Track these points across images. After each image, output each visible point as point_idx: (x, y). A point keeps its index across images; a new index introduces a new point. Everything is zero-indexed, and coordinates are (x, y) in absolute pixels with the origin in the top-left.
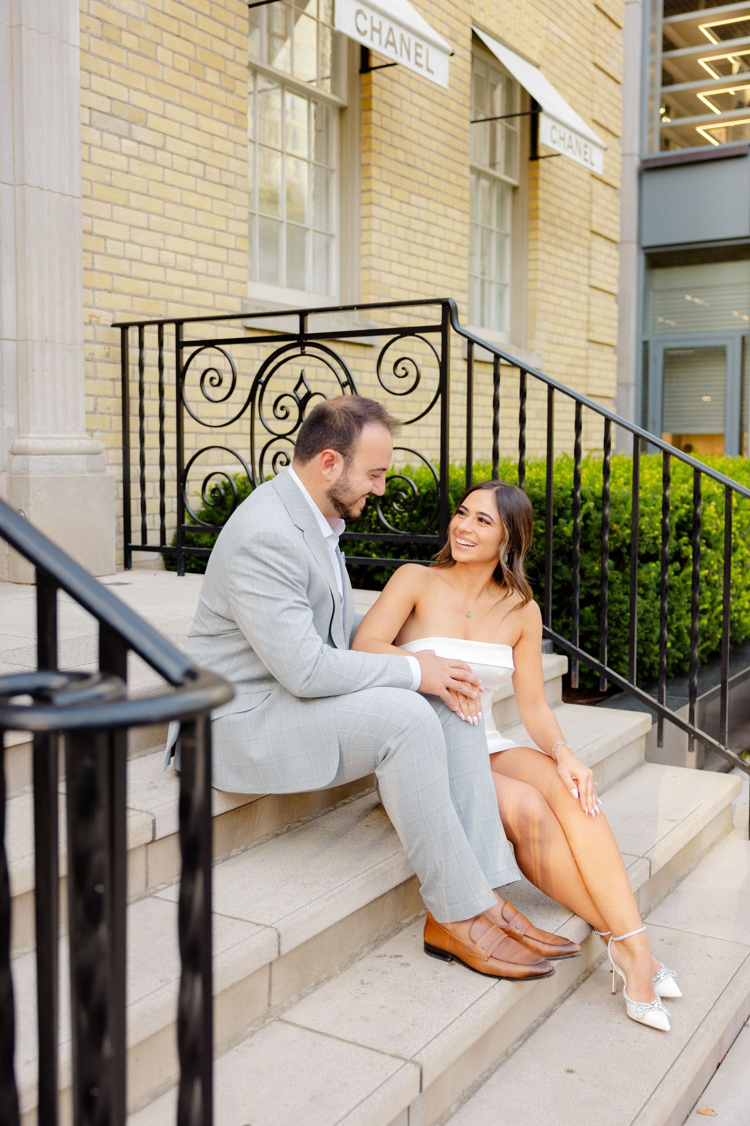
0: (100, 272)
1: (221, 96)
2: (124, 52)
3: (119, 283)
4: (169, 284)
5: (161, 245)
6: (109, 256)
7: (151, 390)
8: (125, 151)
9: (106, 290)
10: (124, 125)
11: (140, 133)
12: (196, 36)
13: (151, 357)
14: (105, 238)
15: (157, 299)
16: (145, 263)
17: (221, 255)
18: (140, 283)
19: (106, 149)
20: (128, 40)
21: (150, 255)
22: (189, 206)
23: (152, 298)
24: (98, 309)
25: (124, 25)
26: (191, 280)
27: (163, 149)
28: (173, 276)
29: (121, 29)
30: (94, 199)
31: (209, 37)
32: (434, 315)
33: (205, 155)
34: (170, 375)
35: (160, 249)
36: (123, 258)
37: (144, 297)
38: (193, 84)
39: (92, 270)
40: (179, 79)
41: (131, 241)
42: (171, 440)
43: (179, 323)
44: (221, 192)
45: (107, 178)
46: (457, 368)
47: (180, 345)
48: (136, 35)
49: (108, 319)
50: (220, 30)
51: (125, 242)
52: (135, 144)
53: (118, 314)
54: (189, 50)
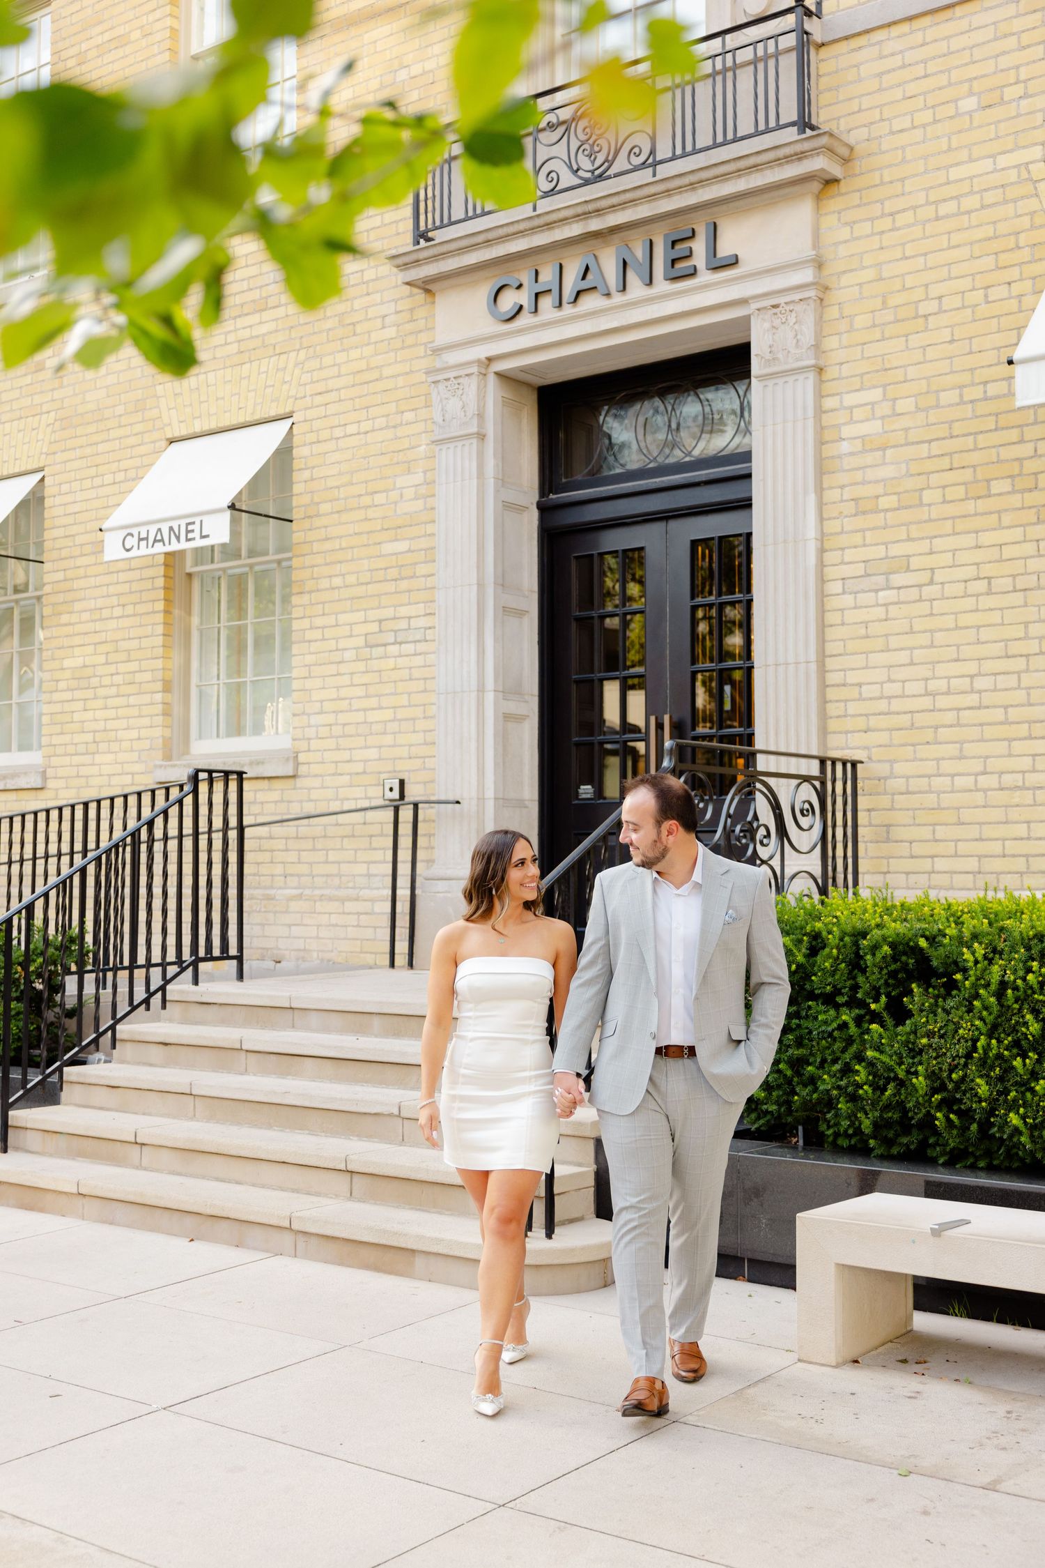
0: (853, 716)
1: (1016, 500)
2: (882, 514)
3: (873, 722)
4: (940, 710)
5: (929, 674)
6: (864, 700)
8: (881, 602)
9: (859, 731)
10: (881, 580)
11: (898, 580)
12: (975, 457)
14: (860, 685)
15: (922, 728)
16: (908, 696)
17: (1020, 664)
18: (900, 716)
19: (861, 607)
20: (884, 502)
21: (912, 688)
22: (967, 628)
23: (917, 728)
24: (852, 749)
25: (881, 491)
26: (973, 699)
27: (931, 582)
28: (942, 702)
29: (877, 497)
30: (847, 654)
31: (994, 450)
33: (987, 570)
35: (927, 679)
36: (881, 698)
37: (906, 729)
38: (970, 506)
39: (845, 716)
40: (950, 510)
41: (890, 681)
44: (1018, 598)
45: (863, 632)
48: (895, 494)
50: (1014, 435)
51: (882, 683)
52: (895, 591)
53: (873, 750)
54: (967, 475)
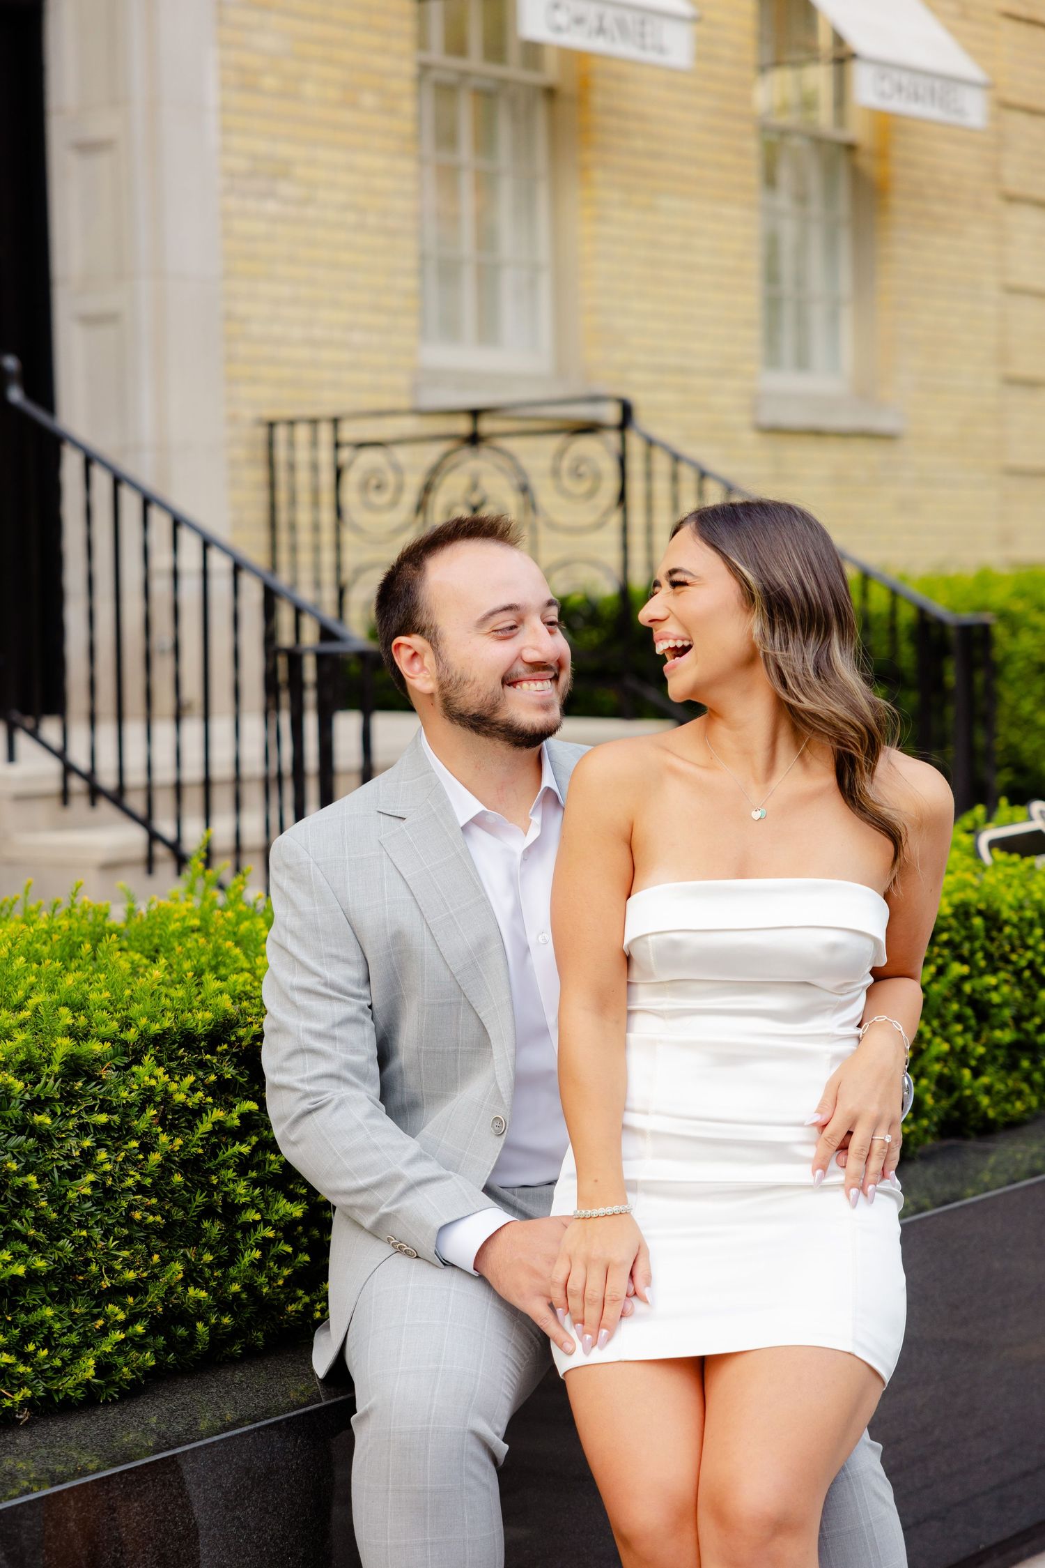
1: (383, 122)
2: (265, 97)
3: (264, 371)
4: (322, 365)
7: (304, 497)
8: (267, 215)
12: (350, 56)
13: (303, 455)
19: (246, 216)
24: (240, 404)
25: (264, 67)
28: (327, 356)
32: (611, 414)
34: (327, 477)
36: (269, 340)
38: (345, 116)
40: (330, 114)
41: (277, 320)
42: (328, 557)
43: (335, 422)
45: (250, 250)
46: (636, 466)
47: (337, 445)
49: (248, 414)
54: (343, 75)
